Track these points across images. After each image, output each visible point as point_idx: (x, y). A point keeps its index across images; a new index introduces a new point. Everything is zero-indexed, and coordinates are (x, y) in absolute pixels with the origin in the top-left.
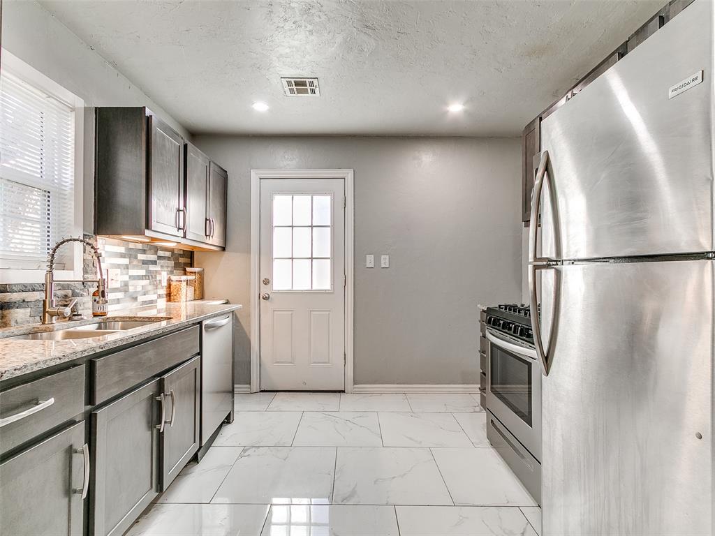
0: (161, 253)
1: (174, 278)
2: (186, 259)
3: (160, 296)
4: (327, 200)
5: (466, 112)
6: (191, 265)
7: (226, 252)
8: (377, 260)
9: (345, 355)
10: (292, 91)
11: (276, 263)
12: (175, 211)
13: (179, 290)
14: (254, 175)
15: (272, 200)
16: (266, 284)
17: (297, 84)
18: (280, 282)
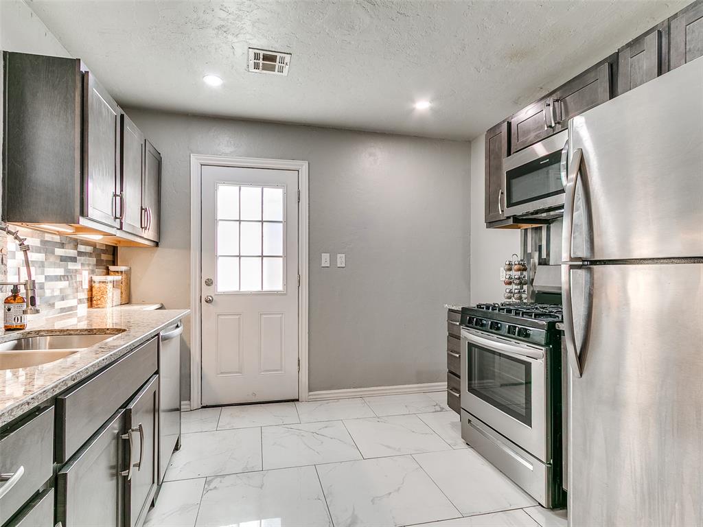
0: (82, 248)
1: (97, 278)
2: (109, 256)
3: (80, 301)
4: (278, 193)
5: (432, 109)
6: (114, 263)
7: (159, 248)
8: (333, 260)
9: (299, 361)
10: (256, 66)
11: (220, 261)
12: (111, 195)
13: (104, 293)
14: (195, 161)
15: (215, 190)
16: (208, 285)
17: (266, 58)
18: (226, 282)
